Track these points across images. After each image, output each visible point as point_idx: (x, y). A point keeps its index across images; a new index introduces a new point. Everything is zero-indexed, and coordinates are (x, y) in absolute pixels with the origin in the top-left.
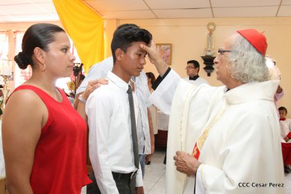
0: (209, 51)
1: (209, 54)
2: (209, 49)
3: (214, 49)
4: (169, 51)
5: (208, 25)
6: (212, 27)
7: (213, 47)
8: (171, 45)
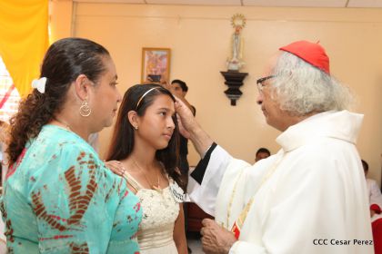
0: (234, 63)
1: (234, 67)
2: (234, 59)
3: (242, 60)
4: (165, 60)
5: (234, 18)
6: (239, 22)
7: (241, 55)
8: (169, 50)
